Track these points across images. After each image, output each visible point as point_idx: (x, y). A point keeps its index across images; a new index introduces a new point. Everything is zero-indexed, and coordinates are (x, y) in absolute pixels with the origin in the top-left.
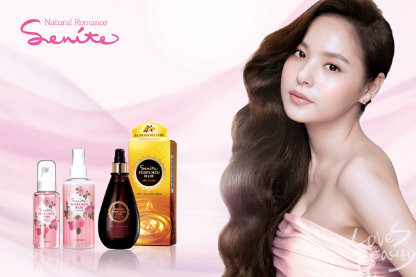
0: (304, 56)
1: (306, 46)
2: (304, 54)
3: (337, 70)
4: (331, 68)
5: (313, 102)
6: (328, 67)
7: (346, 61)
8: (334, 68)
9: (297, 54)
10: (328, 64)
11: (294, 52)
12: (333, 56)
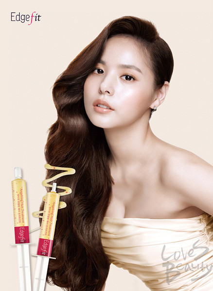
0: (102, 72)
1: (103, 63)
2: (102, 71)
3: (132, 79)
4: (127, 78)
5: (113, 110)
6: (124, 78)
7: (139, 71)
8: (129, 78)
9: (96, 71)
10: (124, 76)
11: (94, 71)
12: (128, 67)
